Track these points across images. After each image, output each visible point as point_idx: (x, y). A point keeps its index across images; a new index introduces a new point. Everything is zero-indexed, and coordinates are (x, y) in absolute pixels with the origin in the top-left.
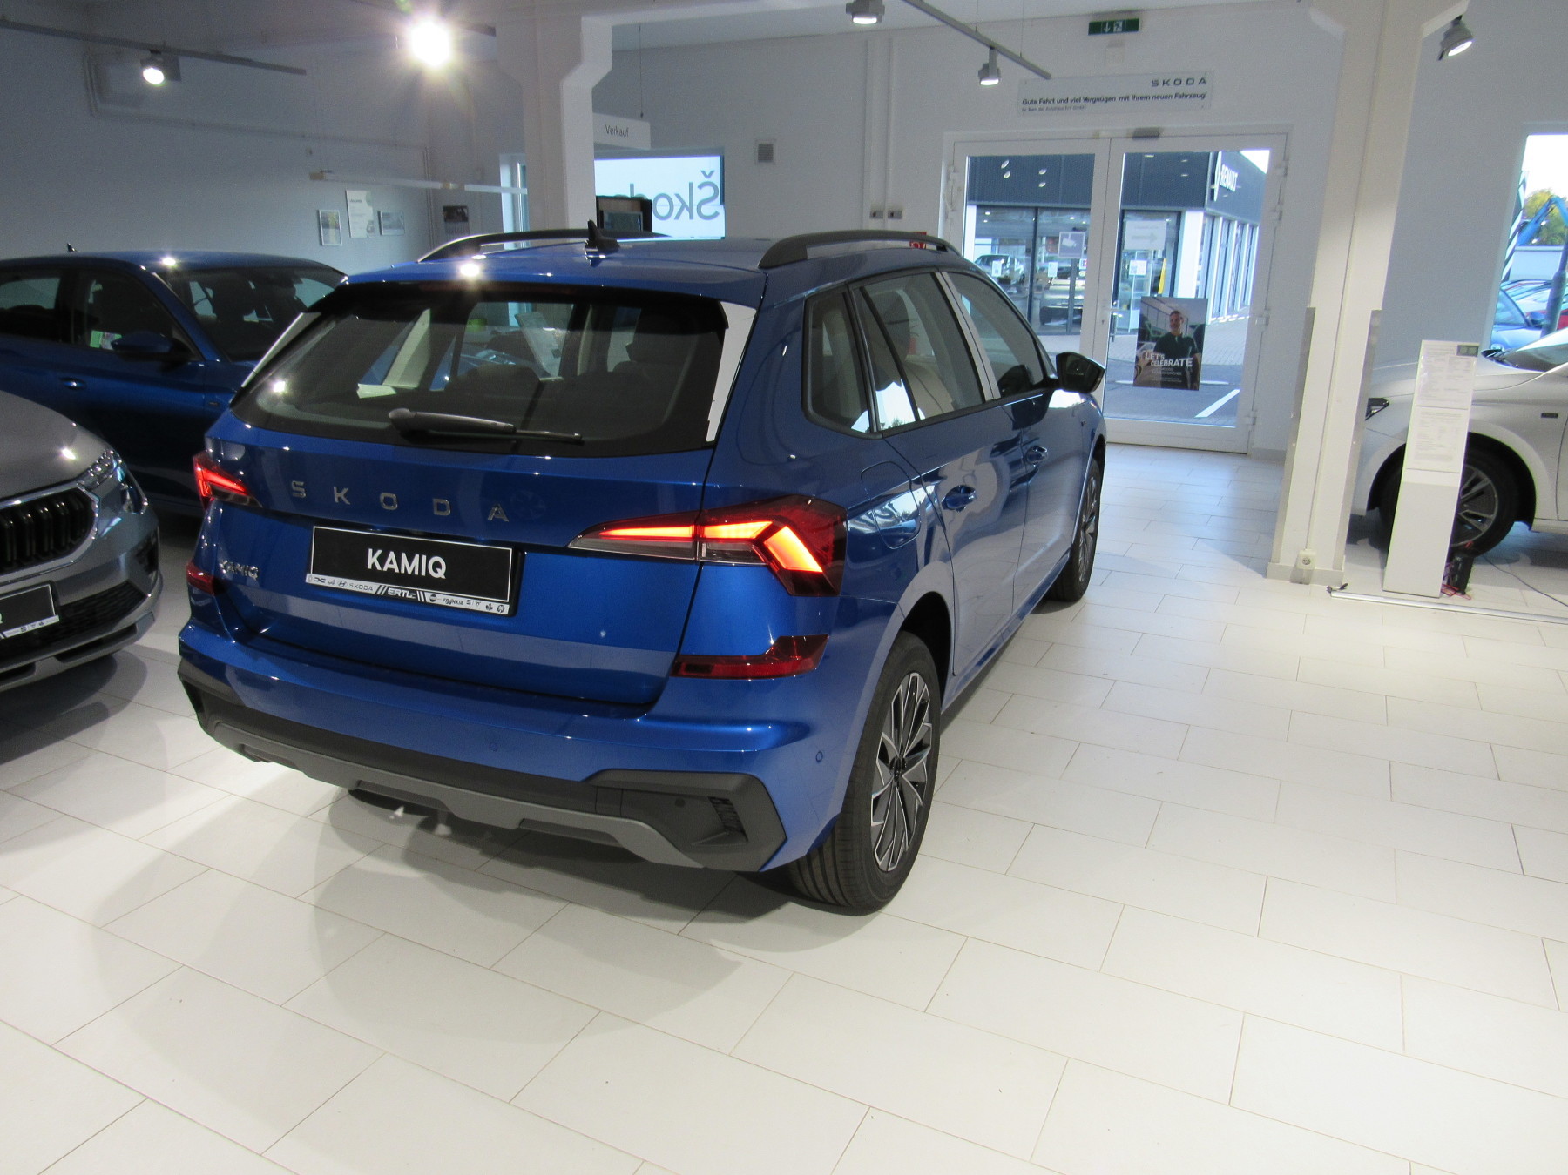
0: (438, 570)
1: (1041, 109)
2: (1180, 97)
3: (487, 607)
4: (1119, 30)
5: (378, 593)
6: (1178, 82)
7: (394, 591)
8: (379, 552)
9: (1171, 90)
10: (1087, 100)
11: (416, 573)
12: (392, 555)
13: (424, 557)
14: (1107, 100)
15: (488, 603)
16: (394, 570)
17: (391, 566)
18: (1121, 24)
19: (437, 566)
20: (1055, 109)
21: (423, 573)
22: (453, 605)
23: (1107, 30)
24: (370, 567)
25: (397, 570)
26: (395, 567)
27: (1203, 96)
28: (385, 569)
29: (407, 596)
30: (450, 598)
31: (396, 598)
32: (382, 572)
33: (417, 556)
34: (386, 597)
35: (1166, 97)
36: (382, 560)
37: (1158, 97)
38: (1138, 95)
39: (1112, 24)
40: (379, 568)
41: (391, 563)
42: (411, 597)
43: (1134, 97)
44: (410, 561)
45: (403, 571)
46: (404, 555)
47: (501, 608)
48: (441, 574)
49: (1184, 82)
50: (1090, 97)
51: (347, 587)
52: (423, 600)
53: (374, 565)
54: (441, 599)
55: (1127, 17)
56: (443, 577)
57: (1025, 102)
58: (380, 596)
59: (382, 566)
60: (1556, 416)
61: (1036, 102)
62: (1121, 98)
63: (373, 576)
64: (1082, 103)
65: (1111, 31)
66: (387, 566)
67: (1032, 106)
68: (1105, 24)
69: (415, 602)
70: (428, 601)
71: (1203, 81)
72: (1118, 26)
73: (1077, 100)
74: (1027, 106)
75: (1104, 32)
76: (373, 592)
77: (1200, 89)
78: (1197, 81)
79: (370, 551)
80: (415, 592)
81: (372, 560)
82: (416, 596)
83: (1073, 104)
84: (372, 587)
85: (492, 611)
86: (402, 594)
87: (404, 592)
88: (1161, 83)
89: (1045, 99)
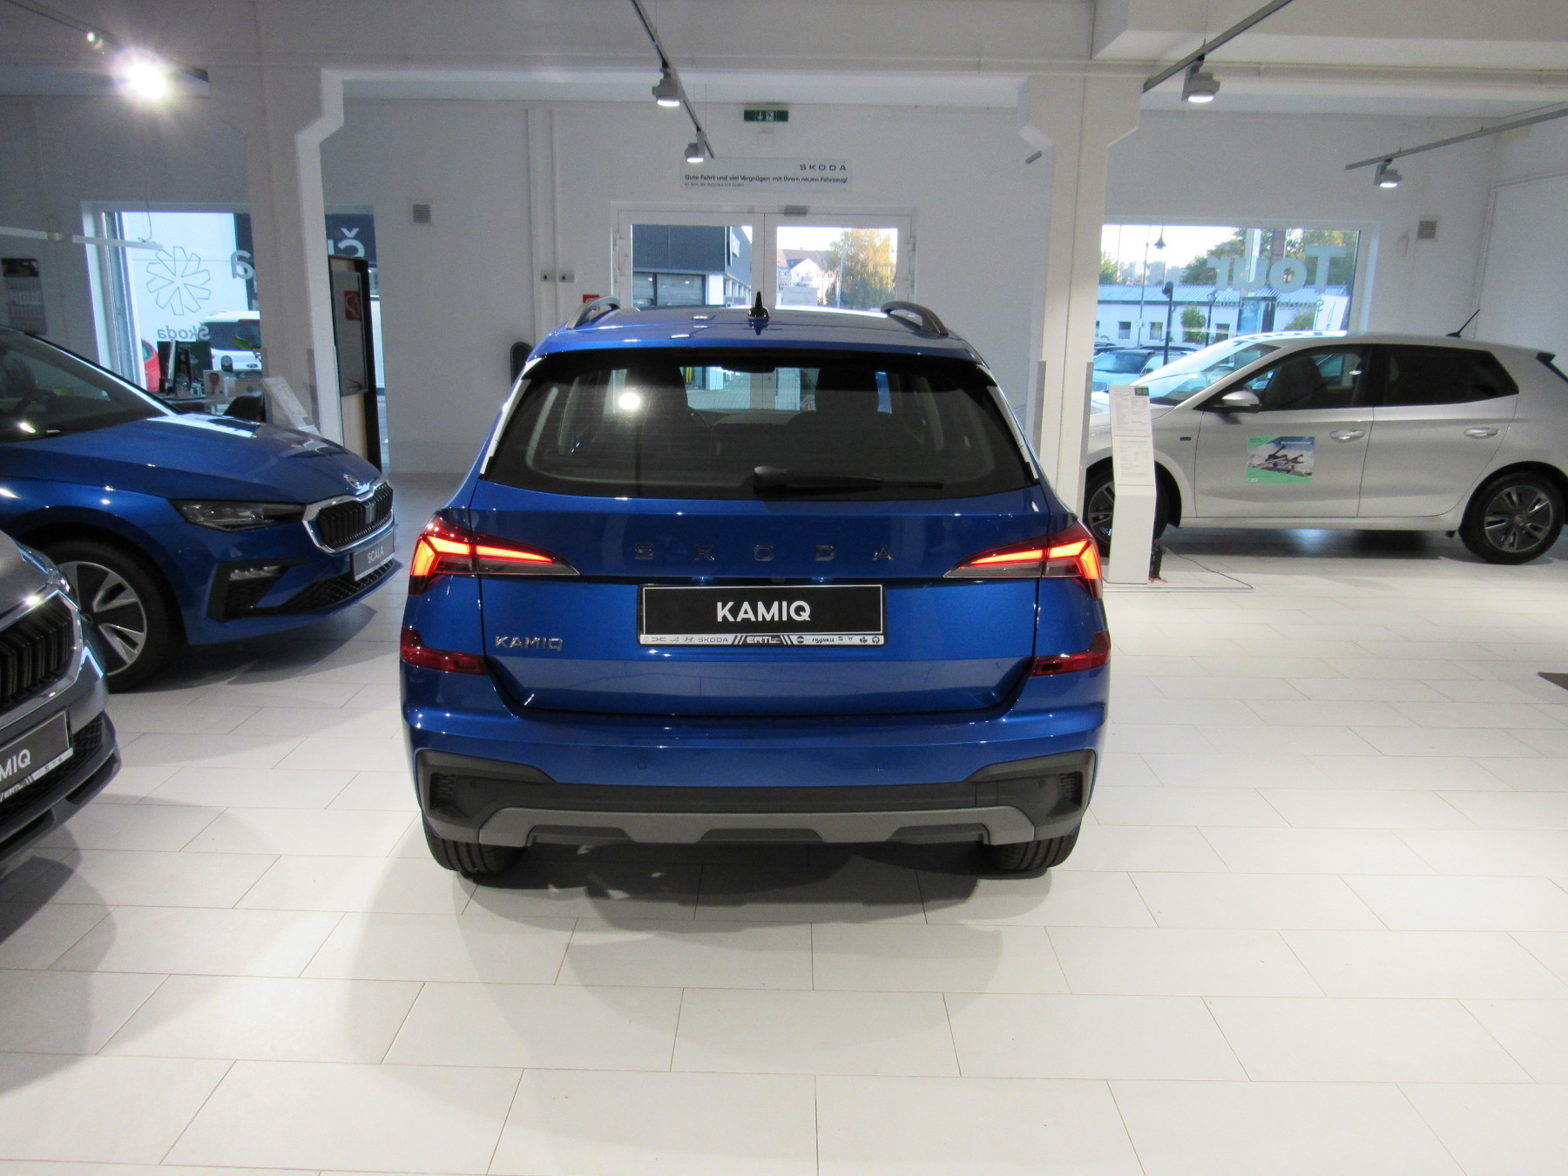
0: (802, 613)
1: (704, 185)
2: (825, 180)
3: (861, 640)
4: (772, 119)
5: (736, 643)
6: (823, 168)
7: (754, 639)
8: (730, 604)
9: (817, 174)
10: (744, 178)
11: (776, 618)
12: (746, 606)
13: (785, 604)
14: (762, 179)
15: (861, 637)
16: (749, 619)
17: (746, 616)
18: (772, 114)
19: (799, 610)
20: (715, 185)
21: (785, 618)
22: (824, 643)
23: (760, 117)
24: (720, 619)
25: (753, 619)
26: (751, 616)
27: (844, 181)
28: (739, 619)
29: (770, 642)
30: (819, 637)
31: (758, 645)
32: (736, 622)
33: (776, 604)
34: (745, 645)
35: (813, 180)
36: (734, 612)
37: (806, 180)
38: (789, 176)
39: (764, 113)
40: (731, 619)
41: (746, 612)
42: (775, 642)
43: (786, 179)
44: (768, 609)
45: (760, 619)
46: (760, 605)
47: (876, 639)
48: (805, 616)
49: (828, 168)
50: (746, 176)
51: (695, 642)
52: (789, 643)
53: (724, 617)
54: (809, 639)
55: (777, 109)
56: (808, 619)
57: (688, 177)
58: (738, 646)
59: (735, 617)
60: (1189, 439)
61: (697, 178)
62: (768, 179)
63: (726, 627)
64: (740, 181)
65: (764, 119)
66: (741, 616)
67: (694, 181)
68: (758, 112)
69: (781, 645)
70: (795, 643)
71: (843, 168)
72: (770, 115)
73: (736, 178)
74: (689, 181)
75: (758, 120)
76: (730, 642)
77: (838, 174)
78: (838, 167)
79: (719, 605)
80: (779, 637)
81: (722, 612)
82: (781, 641)
83: (732, 182)
84: (728, 639)
85: (867, 643)
86: (763, 640)
87: (766, 638)
88: (808, 167)
89: (706, 175)
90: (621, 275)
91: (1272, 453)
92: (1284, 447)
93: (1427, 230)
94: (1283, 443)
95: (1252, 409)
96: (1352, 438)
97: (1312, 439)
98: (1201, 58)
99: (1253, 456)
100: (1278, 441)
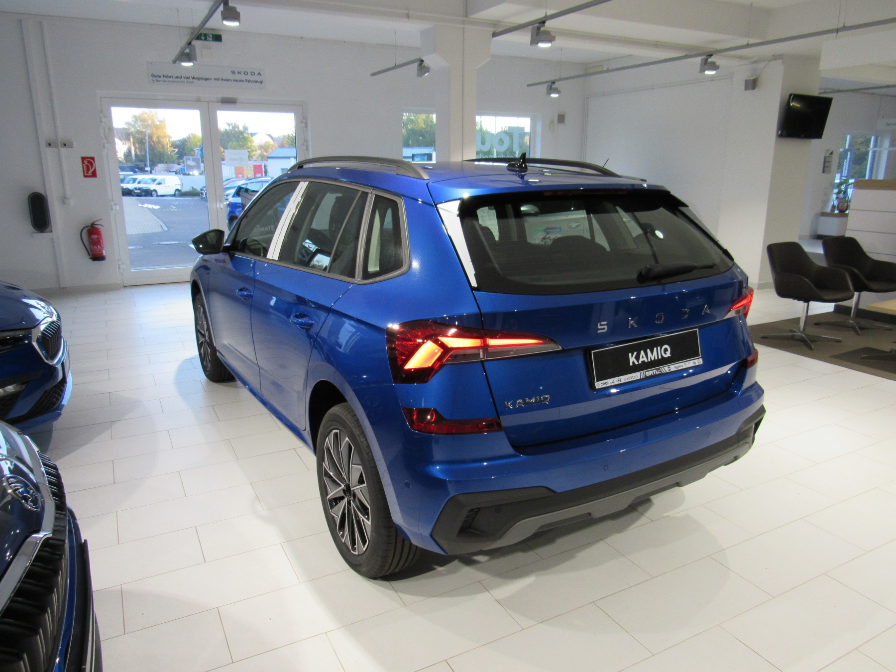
0: (667, 352)
1: (164, 81)
2: (249, 81)
3: (694, 363)
4: (211, 39)
5: (642, 377)
6: (246, 73)
7: (650, 373)
8: (635, 353)
9: (242, 77)
10: (193, 78)
11: (656, 358)
12: (642, 353)
13: (659, 348)
14: (206, 79)
15: (693, 361)
17: (643, 360)
18: (211, 36)
19: (666, 350)
20: (174, 82)
21: (660, 357)
22: (679, 368)
23: (203, 38)
24: (631, 364)
25: (646, 361)
26: (645, 359)
27: (261, 82)
28: (640, 362)
29: (657, 373)
30: (677, 365)
31: (652, 377)
32: (639, 365)
33: (655, 349)
34: (647, 378)
35: (241, 81)
36: (637, 358)
37: (236, 81)
38: (224, 78)
39: (205, 35)
41: (643, 357)
42: (658, 373)
43: (222, 79)
44: (652, 352)
46: (648, 351)
47: (699, 361)
48: (668, 354)
49: (249, 74)
50: (195, 77)
51: (623, 381)
52: (665, 372)
53: (633, 362)
54: (673, 367)
55: (214, 33)
56: (670, 355)
57: (153, 76)
58: (643, 379)
59: (638, 361)
61: (160, 76)
62: (210, 79)
63: (635, 368)
64: (191, 80)
65: (206, 39)
66: (641, 360)
67: (158, 79)
69: (662, 374)
70: (668, 371)
71: (259, 74)
72: (209, 37)
73: (188, 78)
74: (155, 79)
75: (201, 39)
76: (639, 378)
77: (258, 78)
78: (256, 74)
79: (630, 354)
80: (660, 369)
81: (632, 359)
82: (661, 371)
83: (185, 80)
85: (696, 364)
86: (653, 373)
87: (654, 371)
88: (236, 73)
89: (166, 74)
90: (108, 143)
91: (543, 236)
92: (548, 233)
93: (561, 119)
94: (548, 231)
95: (535, 215)
96: (577, 226)
97: (560, 228)
98: (544, 22)
99: (535, 239)
100: (545, 230)
